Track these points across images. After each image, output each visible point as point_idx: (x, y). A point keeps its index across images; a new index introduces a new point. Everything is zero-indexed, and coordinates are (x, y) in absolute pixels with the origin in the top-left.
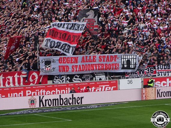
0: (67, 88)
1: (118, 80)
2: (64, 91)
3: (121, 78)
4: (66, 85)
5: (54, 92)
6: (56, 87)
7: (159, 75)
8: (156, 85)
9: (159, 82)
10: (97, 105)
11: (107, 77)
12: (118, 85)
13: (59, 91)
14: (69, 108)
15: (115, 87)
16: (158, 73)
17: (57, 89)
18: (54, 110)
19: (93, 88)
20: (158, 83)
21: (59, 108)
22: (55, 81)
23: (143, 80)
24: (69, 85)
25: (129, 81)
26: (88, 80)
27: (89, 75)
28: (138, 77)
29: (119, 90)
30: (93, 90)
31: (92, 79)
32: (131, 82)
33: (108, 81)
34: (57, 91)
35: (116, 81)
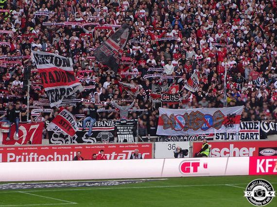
0: (71, 153)
1: (153, 143)
2: (67, 156)
3: (159, 140)
4: (70, 148)
5: (52, 157)
6: (55, 150)
7: (218, 139)
8: (212, 154)
9: (218, 150)
10: (118, 182)
11: (136, 138)
12: (153, 151)
13: (59, 156)
14: (74, 183)
15: (149, 154)
16: (217, 136)
17: (55, 153)
18: (50, 186)
19: (114, 154)
20: (216, 151)
21: (58, 184)
22: (53, 140)
23: (192, 144)
24: (76, 148)
25: (170, 145)
26: (107, 140)
27: (107, 134)
28: (185, 140)
29: (154, 158)
30: (113, 157)
31: (112, 139)
32: (174, 148)
33: (137, 144)
34: (56, 156)
35: (150, 145)
